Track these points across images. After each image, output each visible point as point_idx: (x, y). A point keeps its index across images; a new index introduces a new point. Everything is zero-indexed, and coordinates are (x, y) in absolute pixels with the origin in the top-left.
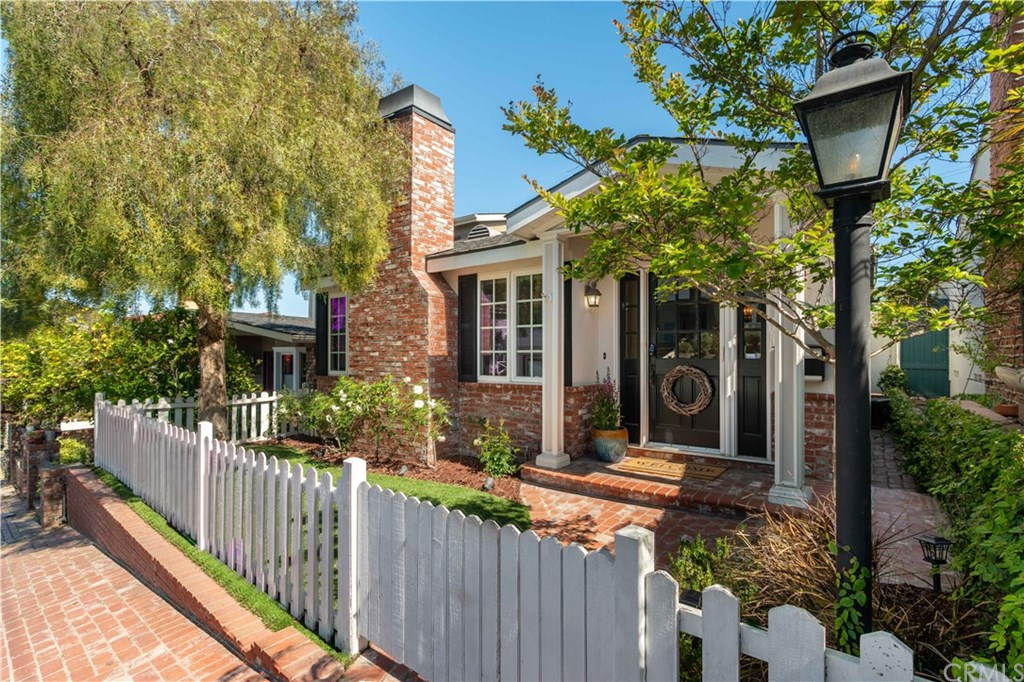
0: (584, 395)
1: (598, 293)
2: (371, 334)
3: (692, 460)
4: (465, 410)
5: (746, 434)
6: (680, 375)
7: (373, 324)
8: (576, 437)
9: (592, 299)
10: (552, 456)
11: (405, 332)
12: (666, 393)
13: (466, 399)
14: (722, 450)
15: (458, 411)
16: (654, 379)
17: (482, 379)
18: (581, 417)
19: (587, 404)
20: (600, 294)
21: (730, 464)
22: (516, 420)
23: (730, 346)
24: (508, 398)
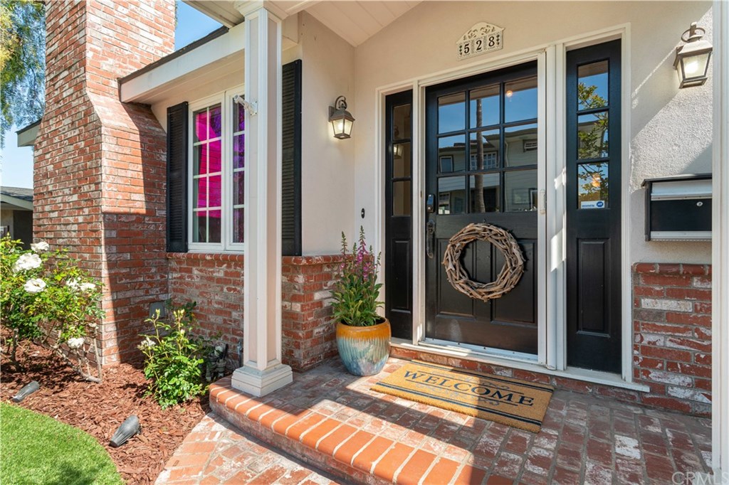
0: (326, 270)
1: (349, 117)
2: (51, 188)
3: (491, 372)
4: (175, 290)
5: (581, 332)
6: (472, 237)
7: (53, 174)
8: (309, 335)
9: (341, 126)
10: (256, 372)
11: (80, 180)
12: (451, 266)
13: (175, 275)
14: (541, 357)
15: (167, 292)
16: (434, 245)
17: (195, 247)
18: (320, 303)
19: (330, 283)
20: (352, 120)
21: (555, 383)
22: (230, 306)
23: (557, 186)
24: (221, 275)
